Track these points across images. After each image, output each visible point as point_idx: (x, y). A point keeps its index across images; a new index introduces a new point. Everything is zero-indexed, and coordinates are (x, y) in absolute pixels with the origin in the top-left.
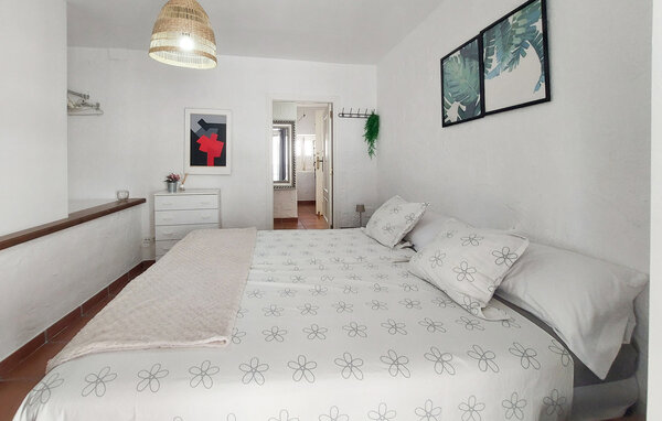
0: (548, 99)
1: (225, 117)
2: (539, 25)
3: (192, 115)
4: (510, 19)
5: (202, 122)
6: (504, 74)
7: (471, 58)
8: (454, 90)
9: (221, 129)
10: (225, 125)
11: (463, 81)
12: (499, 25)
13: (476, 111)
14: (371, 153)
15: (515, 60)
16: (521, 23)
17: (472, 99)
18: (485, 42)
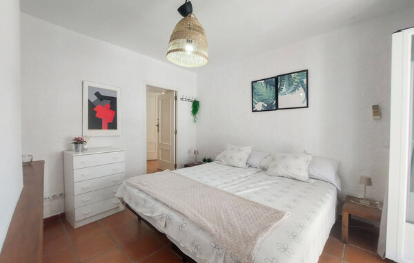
0: (307, 107)
1: (116, 92)
2: (305, 81)
3: (89, 87)
4: (292, 75)
5: (97, 94)
6: (288, 95)
7: (271, 85)
8: (259, 96)
9: (113, 101)
10: (116, 98)
11: (265, 94)
12: (287, 76)
13: (273, 106)
14: (195, 121)
15: (294, 91)
16: (297, 78)
17: (271, 102)
18: (279, 80)
